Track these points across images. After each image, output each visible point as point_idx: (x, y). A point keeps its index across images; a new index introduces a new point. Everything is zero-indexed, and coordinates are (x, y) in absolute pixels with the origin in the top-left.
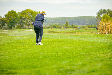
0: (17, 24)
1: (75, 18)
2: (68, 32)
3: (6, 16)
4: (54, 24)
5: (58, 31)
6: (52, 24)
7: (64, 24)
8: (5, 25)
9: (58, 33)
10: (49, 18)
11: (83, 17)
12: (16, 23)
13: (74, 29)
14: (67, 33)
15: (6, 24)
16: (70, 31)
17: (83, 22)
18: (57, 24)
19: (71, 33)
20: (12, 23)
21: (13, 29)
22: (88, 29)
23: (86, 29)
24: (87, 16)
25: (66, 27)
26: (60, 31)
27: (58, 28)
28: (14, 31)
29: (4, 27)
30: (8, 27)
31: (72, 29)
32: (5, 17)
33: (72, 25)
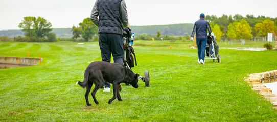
0: (95, 35)
1: (169, 26)
2: (161, 44)
3: (80, 24)
4: (142, 34)
5: (147, 44)
6: (139, 34)
7: (155, 35)
8: (79, 37)
9: (148, 46)
10: (135, 26)
11: (181, 24)
12: (93, 34)
13: (168, 41)
14: (159, 46)
15: (80, 35)
16: (162, 44)
17: (180, 32)
18: (147, 34)
19: (165, 46)
20: (88, 34)
21: (90, 41)
22: (186, 40)
23: (184, 41)
24: (185, 24)
25: (158, 38)
26: (150, 44)
27: (148, 39)
28: (92, 44)
29: (78, 38)
30: (83, 39)
31: (165, 41)
32: (79, 26)
33: (165, 36)
